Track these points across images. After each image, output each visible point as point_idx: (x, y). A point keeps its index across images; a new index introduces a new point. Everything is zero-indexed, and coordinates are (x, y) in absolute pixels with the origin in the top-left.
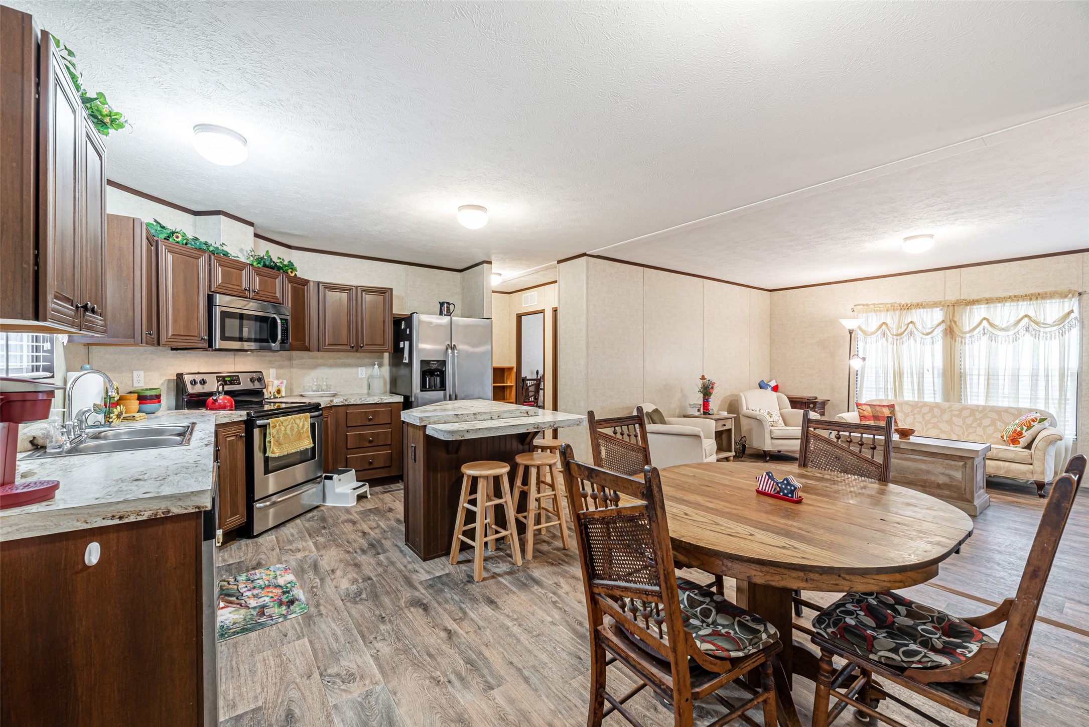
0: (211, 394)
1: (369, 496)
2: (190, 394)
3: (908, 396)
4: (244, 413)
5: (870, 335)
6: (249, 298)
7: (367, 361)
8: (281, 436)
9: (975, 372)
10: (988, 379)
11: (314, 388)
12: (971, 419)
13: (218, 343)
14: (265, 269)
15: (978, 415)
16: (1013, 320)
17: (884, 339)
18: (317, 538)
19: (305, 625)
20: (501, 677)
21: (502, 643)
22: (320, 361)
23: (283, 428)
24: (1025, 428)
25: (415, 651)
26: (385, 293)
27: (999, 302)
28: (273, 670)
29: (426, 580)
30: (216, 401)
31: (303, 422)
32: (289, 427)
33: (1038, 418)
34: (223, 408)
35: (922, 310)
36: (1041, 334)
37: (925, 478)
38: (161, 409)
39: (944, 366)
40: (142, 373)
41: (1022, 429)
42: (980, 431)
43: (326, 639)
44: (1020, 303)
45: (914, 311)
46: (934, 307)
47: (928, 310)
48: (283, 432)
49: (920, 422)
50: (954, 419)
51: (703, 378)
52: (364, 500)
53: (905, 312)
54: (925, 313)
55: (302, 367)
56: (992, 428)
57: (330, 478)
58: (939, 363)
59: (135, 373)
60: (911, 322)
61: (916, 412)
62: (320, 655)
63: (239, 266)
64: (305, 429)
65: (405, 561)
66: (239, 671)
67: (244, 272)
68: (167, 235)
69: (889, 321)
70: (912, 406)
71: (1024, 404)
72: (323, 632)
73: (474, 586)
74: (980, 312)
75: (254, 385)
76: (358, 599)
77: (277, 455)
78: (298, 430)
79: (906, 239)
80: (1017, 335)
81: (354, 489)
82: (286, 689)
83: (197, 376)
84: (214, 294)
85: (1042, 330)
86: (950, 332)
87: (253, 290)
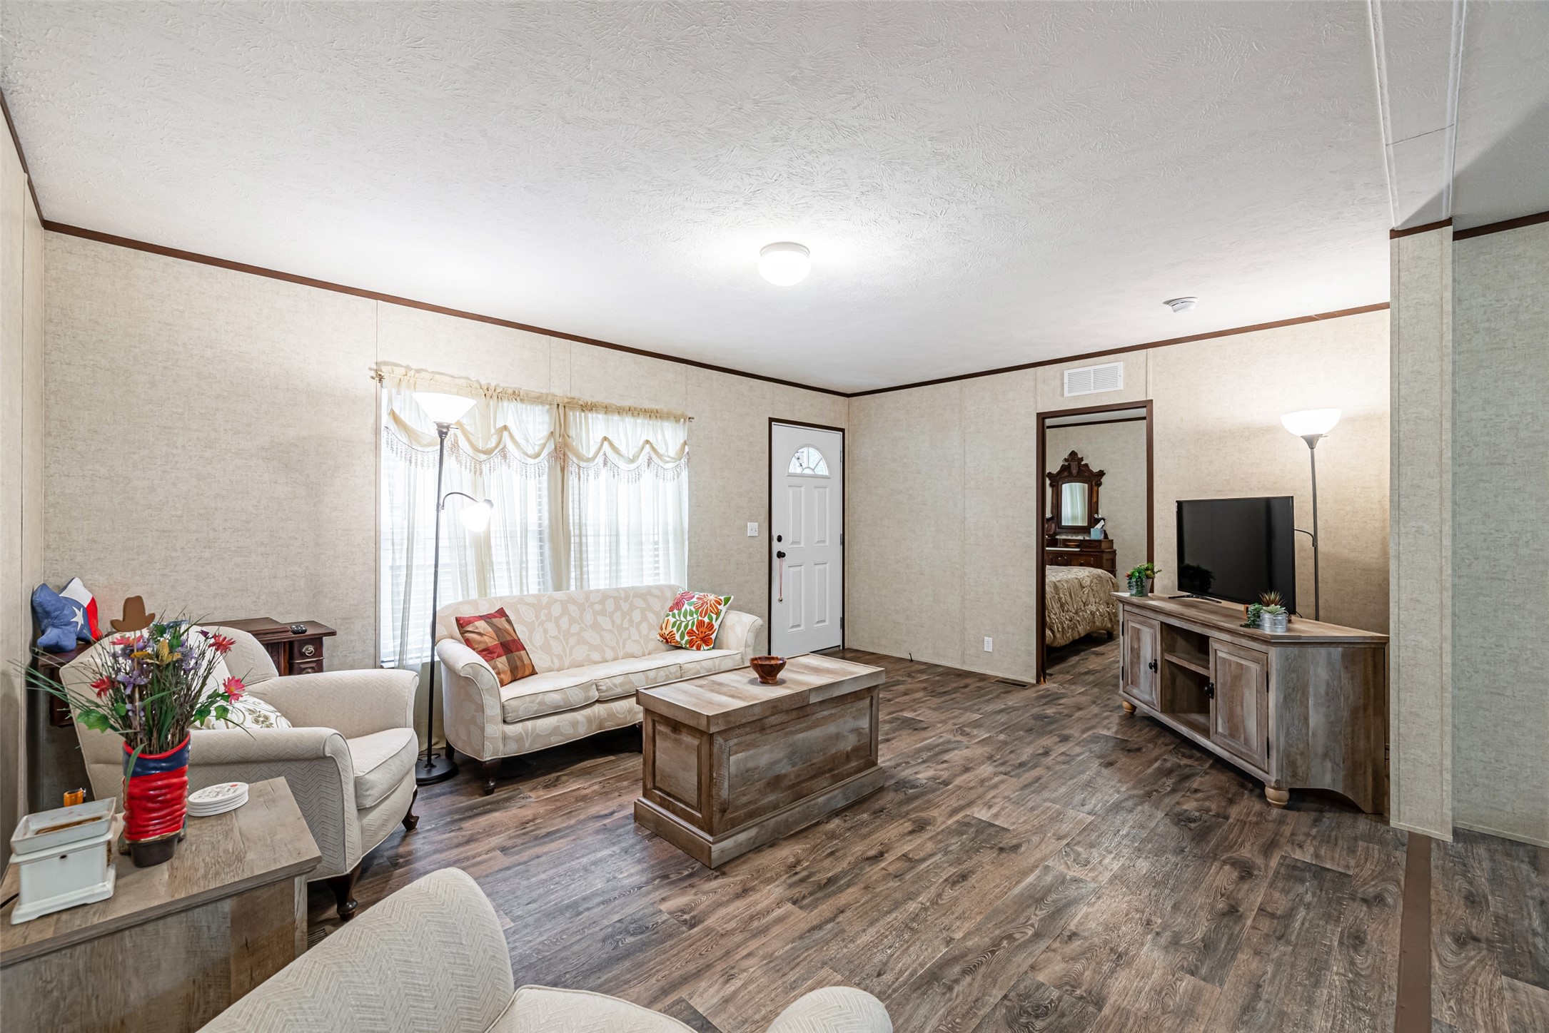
15: (625, 606)
16: (637, 447)
17: (454, 459)
27: (620, 413)
33: (722, 598)
41: (711, 619)
42: (635, 633)
44: (641, 421)
45: (505, 404)
46: (537, 404)
47: (529, 408)
49: (557, 638)
50: (599, 618)
53: (493, 402)
54: (525, 412)
56: (646, 625)
60: (505, 428)
74: (597, 426)
80: (640, 471)
86: (561, 456)
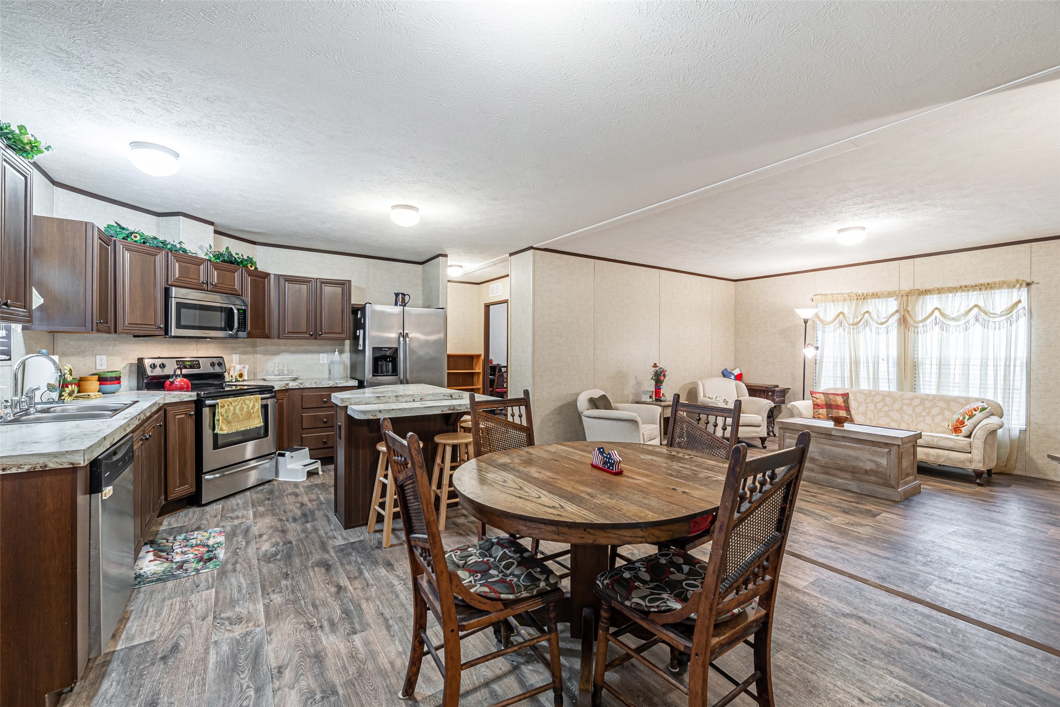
0: (168, 377)
1: (321, 473)
2: (148, 377)
3: (864, 385)
4: (195, 393)
5: (827, 325)
6: (207, 291)
7: (329, 347)
8: (230, 415)
9: (928, 362)
10: (940, 368)
11: (276, 373)
12: (921, 408)
13: (174, 331)
14: (224, 263)
15: (928, 404)
16: (963, 311)
17: (841, 329)
18: (258, 508)
19: (217, 578)
20: (368, 624)
21: (382, 598)
22: (283, 348)
23: (232, 408)
24: (967, 417)
25: (302, 602)
26: (345, 285)
27: (951, 292)
28: (176, 613)
29: (340, 545)
30: (172, 383)
31: (254, 403)
32: (238, 407)
33: (980, 408)
34: (181, 389)
35: (877, 300)
36: (991, 324)
37: (854, 464)
38: (121, 389)
39: (898, 355)
40: (104, 357)
41: (964, 418)
42: (928, 420)
43: (231, 590)
44: (971, 293)
45: (869, 301)
46: (889, 297)
47: (883, 300)
48: (232, 412)
49: (873, 411)
50: (905, 407)
51: (655, 366)
52: (315, 476)
53: (861, 301)
54: (880, 303)
55: (266, 353)
56: (940, 417)
57: (283, 455)
58: (894, 353)
59: (98, 357)
60: (867, 312)
61: (868, 400)
62: (220, 602)
63: (197, 262)
64: (255, 410)
65: (328, 529)
66: (147, 612)
67: (202, 267)
68: (125, 236)
69: (846, 311)
70: (865, 394)
71: (974, 393)
72: (231, 584)
73: (380, 551)
74: (932, 302)
75: (214, 369)
76: (272, 559)
77: (225, 432)
78: (248, 410)
79: (840, 231)
80: (968, 325)
81: (304, 466)
82: (180, 628)
83: (157, 360)
84: (171, 287)
85: (991, 319)
86: (904, 321)
87: (211, 284)
